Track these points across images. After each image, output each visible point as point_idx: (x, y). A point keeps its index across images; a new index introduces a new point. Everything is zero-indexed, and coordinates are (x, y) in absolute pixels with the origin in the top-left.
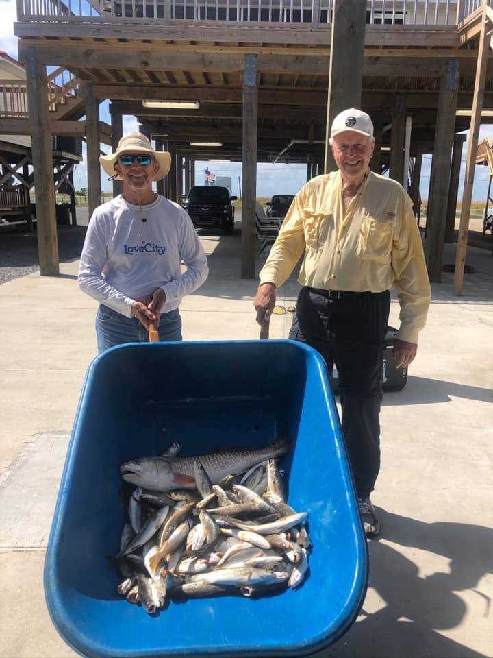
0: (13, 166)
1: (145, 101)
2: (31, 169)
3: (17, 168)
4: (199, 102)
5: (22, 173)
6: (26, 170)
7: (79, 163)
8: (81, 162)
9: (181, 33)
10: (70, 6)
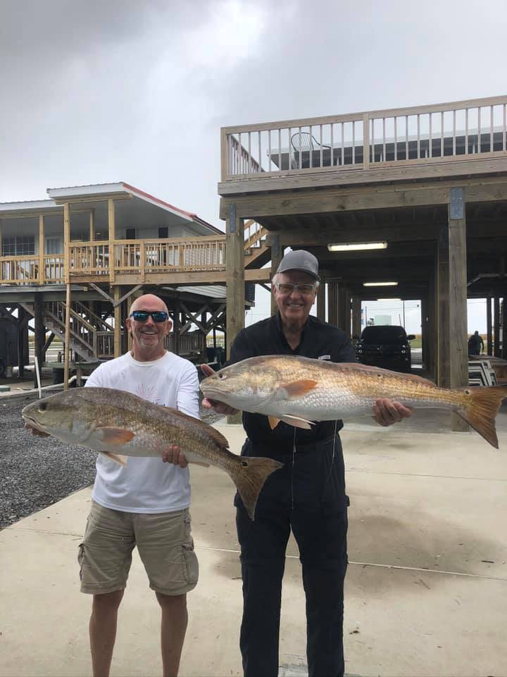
0: (193, 314)
1: (331, 246)
2: (209, 316)
3: (197, 316)
4: (388, 242)
5: (200, 320)
6: (204, 317)
7: (249, 309)
8: (251, 308)
9: (380, 175)
10: (270, 163)
